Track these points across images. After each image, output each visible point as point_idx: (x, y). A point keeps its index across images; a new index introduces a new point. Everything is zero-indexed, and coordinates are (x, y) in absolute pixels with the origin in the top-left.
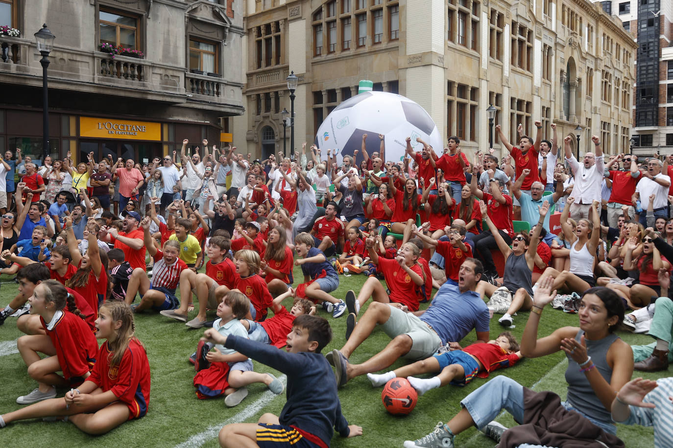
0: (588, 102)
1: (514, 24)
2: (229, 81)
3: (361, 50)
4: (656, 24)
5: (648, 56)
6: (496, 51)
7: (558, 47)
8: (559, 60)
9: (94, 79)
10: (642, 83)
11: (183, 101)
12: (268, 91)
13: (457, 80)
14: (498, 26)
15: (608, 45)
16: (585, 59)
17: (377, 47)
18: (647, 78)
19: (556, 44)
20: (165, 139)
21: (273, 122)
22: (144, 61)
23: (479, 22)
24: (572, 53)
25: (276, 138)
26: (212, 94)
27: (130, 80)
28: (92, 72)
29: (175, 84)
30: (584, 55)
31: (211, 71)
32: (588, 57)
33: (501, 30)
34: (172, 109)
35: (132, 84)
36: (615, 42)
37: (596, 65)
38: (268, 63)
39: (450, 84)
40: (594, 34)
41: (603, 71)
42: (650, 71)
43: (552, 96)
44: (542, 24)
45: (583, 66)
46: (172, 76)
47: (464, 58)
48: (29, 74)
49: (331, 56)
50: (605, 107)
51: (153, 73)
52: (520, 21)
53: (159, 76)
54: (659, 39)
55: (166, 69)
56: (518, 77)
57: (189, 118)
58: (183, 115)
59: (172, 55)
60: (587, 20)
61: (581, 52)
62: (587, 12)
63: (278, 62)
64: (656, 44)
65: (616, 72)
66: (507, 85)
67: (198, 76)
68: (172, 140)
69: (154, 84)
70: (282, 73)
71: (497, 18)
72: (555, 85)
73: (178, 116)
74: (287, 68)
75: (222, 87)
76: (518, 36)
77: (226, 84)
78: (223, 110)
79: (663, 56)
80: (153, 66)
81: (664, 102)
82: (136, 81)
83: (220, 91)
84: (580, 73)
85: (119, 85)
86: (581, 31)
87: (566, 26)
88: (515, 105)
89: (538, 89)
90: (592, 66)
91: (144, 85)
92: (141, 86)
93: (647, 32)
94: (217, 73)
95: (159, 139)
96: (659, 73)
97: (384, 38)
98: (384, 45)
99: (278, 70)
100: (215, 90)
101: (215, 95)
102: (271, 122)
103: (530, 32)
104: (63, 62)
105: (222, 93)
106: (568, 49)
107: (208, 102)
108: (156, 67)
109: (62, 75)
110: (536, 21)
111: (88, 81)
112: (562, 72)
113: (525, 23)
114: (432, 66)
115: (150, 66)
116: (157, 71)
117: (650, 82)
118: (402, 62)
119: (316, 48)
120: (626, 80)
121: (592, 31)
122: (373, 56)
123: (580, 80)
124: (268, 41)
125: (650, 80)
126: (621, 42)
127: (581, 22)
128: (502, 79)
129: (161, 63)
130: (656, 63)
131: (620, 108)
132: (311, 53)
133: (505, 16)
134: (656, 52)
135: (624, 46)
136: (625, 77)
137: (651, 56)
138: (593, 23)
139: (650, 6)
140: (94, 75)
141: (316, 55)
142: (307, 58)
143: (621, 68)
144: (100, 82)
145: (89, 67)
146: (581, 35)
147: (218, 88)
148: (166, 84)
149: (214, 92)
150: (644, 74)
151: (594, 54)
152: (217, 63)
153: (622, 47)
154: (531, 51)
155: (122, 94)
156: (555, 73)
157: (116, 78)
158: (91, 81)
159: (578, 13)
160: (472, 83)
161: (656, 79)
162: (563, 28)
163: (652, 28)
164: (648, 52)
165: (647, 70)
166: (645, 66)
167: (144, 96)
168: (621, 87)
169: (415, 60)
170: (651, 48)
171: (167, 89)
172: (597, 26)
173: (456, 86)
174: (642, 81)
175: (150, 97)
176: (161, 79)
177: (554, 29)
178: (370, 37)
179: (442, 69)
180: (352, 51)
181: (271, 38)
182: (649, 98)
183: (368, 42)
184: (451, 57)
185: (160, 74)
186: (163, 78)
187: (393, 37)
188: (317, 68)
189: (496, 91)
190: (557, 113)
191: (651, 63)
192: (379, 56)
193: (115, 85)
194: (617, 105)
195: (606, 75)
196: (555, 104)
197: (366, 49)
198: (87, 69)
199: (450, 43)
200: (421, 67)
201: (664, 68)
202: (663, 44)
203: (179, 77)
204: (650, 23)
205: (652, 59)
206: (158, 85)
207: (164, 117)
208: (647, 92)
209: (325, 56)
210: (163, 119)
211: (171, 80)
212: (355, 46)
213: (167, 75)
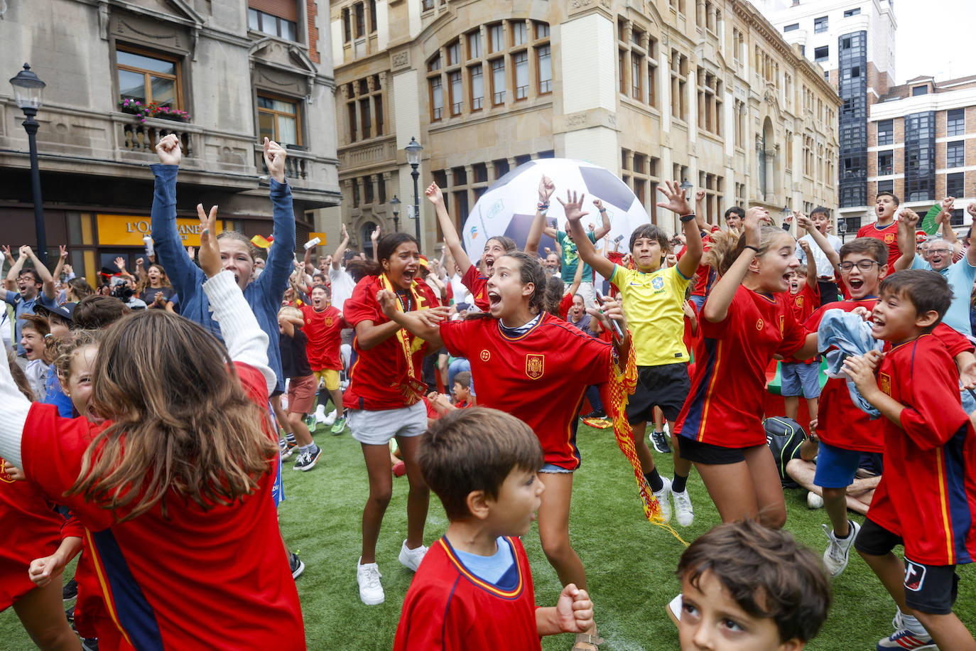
0: (788, 176)
1: (700, 70)
2: (319, 155)
3: (498, 110)
4: (863, 74)
5: (853, 116)
6: (679, 108)
7: (753, 104)
8: (753, 121)
9: (114, 156)
10: (847, 151)
11: (255, 186)
12: (367, 174)
13: (634, 148)
14: (681, 73)
15: (809, 100)
16: (783, 119)
17: (521, 105)
18: (852, 145)
19: (749, 99)
21: (378, 216)
22: (191, 127)
23: (656, 67)
24: (769, 112)
26: (294, 175)
28: (110, 146)
29: (240, 161)
30: (782, 114)
31: (292, 142)
32: (787, 117)
33: (684, 79)
34: (237, 200)
36: (816, 97)
37: (796, 128)
38: (366, 134)
39: (625, 153)
40: (792, 86)
41: (804, 135)
42: (856, 136)
43: (747, 169)
44: (733, 72)
45: (781, 129)
46: (236, 149)
47: (641, 117)
48: (9, 148)
49: (456, 120)
50: (807, 183)
51: (206, 145)
52: (707, 67)
53: (215, 150)
54: (866, 93)
55: (225, 138)
56: (706, 143)
57: (264, 211)
58: (255, 208)
59: (232, 116)
60: (784, 67)
61: (779, 110)
62: (784, 57)
63: (380, 133)
64: (863, 99)
65: (819, 136)
66: (693, 154)
69: (209, 162)
70: (386, 146)
71: (679, 62)
72: (750, 154)
73: (246, 208)
74: (393, 140)
75: (309, 165)
76: (705, 88)
77: (315, 161)
78: (312, 198)
79: (871, 115)
80: (205, 134)
81: (874, 175)
83: (306, 170)
84: (778, 138)
86: (777, 82)
87: (760, 75)
88: (704, 181)
89: (731, 159)
90: (791, 129)
91: (193, 163)
92: (189, 165)
93: (851, 84)
94: (300, 144)
96: (867, 138)
97: (530, 93)
98: (531, 102)
99: (381, 142)
100: (299, 169)
101: (300, 177)
102: (374, 216)
103: (719, 82)
104: (63, 128)
105: (309, 173)
106: (764, 105)
108: (210, 136)
109: (63, 149)
110: (727, 68)
111: (106, 158)
112: (757, 136)
113: (713, 70)
114: (602, 129)
115: (201, 134)
116: (212, 141)
117: (856, 149)
118: (559, 125)
119: (434, 110)
120: (829, 147)
121: (790, 82)
122: (516, 118)
123: (777, 147)
124: (365, 103)
125: (856, 146)
126: (823, 98)
127: (777, 70)
128: (687, 146)
129: (217, 130)
130: (863, 124)
131: (824, 184)
132: (429, 119)
133: (689, 59)
134: (863, 110)
135: (826, 102)
136: (829, 144)
137: (857, 116)
138: (791, 72)
139: (854, 50)
140: (114, 148)
141: (434, 120)
142: (422, 125)
143: (824, 132)
144: (126, 160)
145: (105, 137)
146: (778, 87)
147: (303, 166)
148: (227, 161)
149: (297, 172)
150: (848, 140)
151: (793, 113)
152: (299, 130)
153: (824, 104)
154: (721, 108)
156: (750, 138)
157: (149, 153)
158: (111, 159)
159: (774, 58)
160: (651, 152)
161: (864, 145)
162: (757, 77)
163: (857, 80)
164: (853, 111)
165: (852, 134)
166: (849, 129)
167: (195, 180)
168: (824, 156)
169: (576, 120)
170: (857, 106)
171: (228, 168)
172: (796, 74)
173: (633, 156)
174: (847, 148)
175: (204, 181)
176: (219, 153)
177: (746, 79)
178: (511, 91)
179: (614, 132)
180: (486, 112)
181: (367, 99)
182: (855, 171)
183: (508, 99)
184: (625, 116)
185: (218, 147)
186: (222, 153)
187: (544, 90)
188: (437, 139)
189: (681, 163)
190: (753, 192)
191: (858, 125)
192: (525, 117)
194: (821, 180)
195: (808, 140)
196: (750, 180)
197: (506, 109)
198: (103, 139)
199: (623, 97)
200: (587, 130)
201: (874, 131)
202: (871, 100)
203: (245, 150)
204: (855, 73)
205: (857, 120)
206: (215, 162)
207: (228, 211)
208: (852, 163)
209: (447, 121)
210: (225, 214)
211: (234, 155)
212: (490, 105)
213: (226, 148)
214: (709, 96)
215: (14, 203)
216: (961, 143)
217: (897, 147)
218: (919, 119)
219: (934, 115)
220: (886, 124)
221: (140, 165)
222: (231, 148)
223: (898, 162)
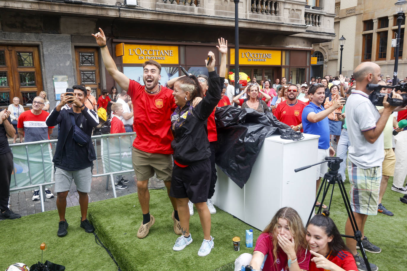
2: (327, 13)
9: (246, 16)
11: (303, 31)
20: (284, 64)
21: (323, 48)
25: (325, 60)
26: (315, 24)
27: (270, 16)
28: (245, 11)
29: (298, 17)
31: (314, 5)
34: (289, 39)
35: (271, 18)
46: (297, 10)
48: (206, 14)
53: (288, 11)
55: (293, 4)
57: (299, 45)
58: (295, 44)
68: (287, 64)
69: (285, 18)
73: (291, 44)
75: (322, 18)
77: (325, 16)
78: (322, 37)
80: (285, 2)
82: (274, 16)
83: (320, 21)
85: (263, 20)
91: (279, 19)
92: (277, 20)
94: (318, 6)
95: (280, 64)
100: (317, 21)
101: (317, 25)
102: (320, 48)
104: (226, 3)
105: (322, 23)
107: (313, 32)
109: (226, 14)
111: (243, 18)
140: (246, 12)
144: (251, 19)
145: (243, 6)
147: (319, 19)
148: (292, 17)
155: (264, 27)
157: (260, 14)
158: (245, 18)
171: (293, 21)
175: (282, 29)
176: (289, 13)
185: (289, 9)
186: (291, 12)
193: (261, 20)
198: (242, 8)
203: (301, 10)
206: (287, 18)
207: (283, 46)
211: (296, 14)
213: (293, 10)
215: (199, 43)
221: (257, 21)
222: (295, 9)
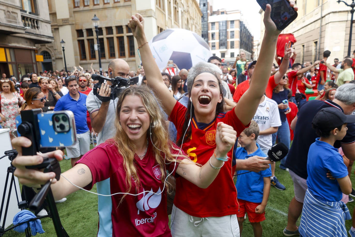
2: (44, 19)
3: (106, 6)
6: (169, 12)
7: (184, 13)
8: (185, 19)
11: (22, 32)
15: (195, 13)
16: (191, 19)
17: (117, 5)
19: (184, 11)
20: (9, 60)
21: (49, 48)
24: (188, 16)
25: (53, 58)
29: (15, 19)
31: (30, 11)
34: (9, 38)
36: (197, 12)
39: (158, 27)
40: (192, 8)
45: (190, 22)
46: (13, 12)
47: (161, 14)
49: (86, 8)
53: (3, 12)
54: (207, 12)
55: (7, 6)
56: (175, 25)
57: (22, 44)
58: (18, 42)
61: (190, 16)
64: (207, 14)
65: (198, 26)
67: (24, 14)
68: (13, 61)
69: (1, 18)
73: (14, 43)
74: (54, 14)
75: (40, 23)
76: (175, 5)
77: (42, 21)
78: (43, 39)
79: (209, 20)
81: (210, 40)
83: (38, 25)
84: (190, 26)
86: (189, 5)
93: (203, 9)
94: (34, 12)
95: (5, 60)
96: (208, 27)
98: (121, 4)
100: (36, 25)
101: (36, 28)
102: (47, 48)
103: (178, 4)
105: (40, 27)
106: (187, 14)
107: (33, 34)
112: (186, 24)
114: (152, 17)
117: (205, 31)
119: (75, 2)
120: (200, 30)
122: (115, 10)
130: (207, 23)
132: (72, 6)
134: (207, 18)
137: (205, 20)
141: (75, 7)
142: (70, 9)
143: (199, 24)
146: (189, 7)
147: (37, 23)
148: (9, 18)
149: (34, 26)
152: (33, 6)
153: (199, 15)
154: (178, 13)
160: (163, 27)
161: (207, 30)
162: (185, 3)
163: (205, 7)
165: (204, 26)
166: (204, 24)
169: (142, 13)
170: (205, 16)
171: (10, 22)
173: (160, 28)
176: (5, 14)
177: (183, 3)
179: (155, 19)
180: (101, 6)
183: (111, 1)
184: (157, 13)
185: (4, 10)
186: (6, 13)
188: (77, 15)
192: (120, 10)
195: (196, 27)
197: (111, 5)
199: (157, 6)
201: (210, 25)
202: (209, 15)
203: (17, 13)
204: (204, 5)
205: (205, 21)
206: (4, 18)
207: (6, 44)
208: (204, 36)
209: (82, 8)
210: (5, 45)
211: (12, 16)
212: (102, 3)
213: (8, 11)
214: (176, 8)
216: (233, 31)
217: (216, 31)
218: (223, 22)
219: (227, 22)
220: (213, 24)
222: (10, 12)
223: (216, 36)
